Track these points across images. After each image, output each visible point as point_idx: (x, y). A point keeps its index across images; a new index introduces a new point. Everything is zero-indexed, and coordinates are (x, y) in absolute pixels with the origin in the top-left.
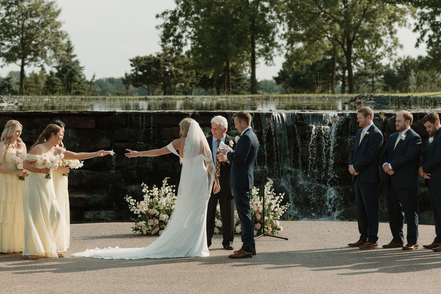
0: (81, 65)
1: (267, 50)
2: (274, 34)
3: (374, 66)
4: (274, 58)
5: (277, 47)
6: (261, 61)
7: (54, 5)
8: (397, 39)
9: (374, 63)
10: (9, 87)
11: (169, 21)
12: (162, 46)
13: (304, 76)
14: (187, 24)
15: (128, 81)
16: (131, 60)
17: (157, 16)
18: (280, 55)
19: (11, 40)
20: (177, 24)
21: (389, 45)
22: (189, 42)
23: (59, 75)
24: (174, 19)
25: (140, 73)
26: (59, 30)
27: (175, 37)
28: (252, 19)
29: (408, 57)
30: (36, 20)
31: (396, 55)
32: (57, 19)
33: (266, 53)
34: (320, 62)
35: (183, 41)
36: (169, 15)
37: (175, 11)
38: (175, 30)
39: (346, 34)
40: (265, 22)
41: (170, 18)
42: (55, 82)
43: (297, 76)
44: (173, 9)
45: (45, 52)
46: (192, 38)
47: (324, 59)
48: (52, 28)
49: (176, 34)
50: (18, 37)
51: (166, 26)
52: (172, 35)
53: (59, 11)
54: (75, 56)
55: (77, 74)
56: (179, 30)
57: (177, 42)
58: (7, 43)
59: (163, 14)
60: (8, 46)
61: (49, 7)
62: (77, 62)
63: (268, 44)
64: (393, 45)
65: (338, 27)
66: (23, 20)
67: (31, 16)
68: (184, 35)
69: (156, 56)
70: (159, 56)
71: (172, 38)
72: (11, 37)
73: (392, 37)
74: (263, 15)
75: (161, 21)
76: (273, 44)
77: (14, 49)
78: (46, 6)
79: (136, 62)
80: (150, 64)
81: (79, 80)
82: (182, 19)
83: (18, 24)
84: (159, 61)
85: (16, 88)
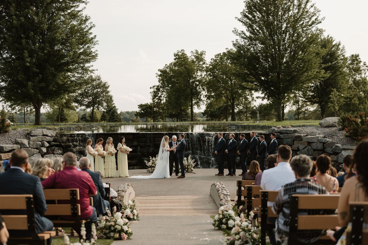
0: (117, 108)
1: (198, 102)
2: (201, 95)
3: (247, 108)
4: (201, 106)
5: (202, 101)
6: (195, 107)
7: (106, 83)
8: (253, 97)
9: (247, 106)
10: (85, 118)
11: (156, 90)
12: (153, 100)
13: (215, 112)
14: (164, 91)
15: (137, 114)
16: (138, 106)
17: (151, 88)
18: (203, 105)
19: (88, 99)
20: (159, 91)
21: (250, 100)
22: (164, 99)
23: (107, 112)
24: (158, 89)
25: (142, 112)
26: (109, 94)
27: (159, 97)
28: (191, 90)
29: (262, 104)
30: (99, 90)
31: (253, 104)
32: (108, 90)
33: (197, 103)
34: (222, 107)
35: (162, 98)
36: (156, 87)
37: (159, 86)
38: (158, 94)
39: (232, 95)
40: (197, 90)
41: (156, 88)
42: (105, 116)
43: (212, 112)
44: (158, 85)
45: (103, 103)
46: (166, 97)
47: (223, 105)
48: (106, 93)
49: (159, 95)
50: (91, 97)
51: (154, 92)
52: (157, 96)
53: (109, 86)
54: (114, 104)
55: (116, 112)
56: (160, 94)
57: (159, 99)
58: (86, 100)
59: (153, 87)
60: (87, 101)
61: (104, 85)
62: (115, 107)
63: (198, 100)
64: (252, 100)
65: (228, 92)
66: (94, 90)
67: (97, 88)
68: (162, 96)
69: (150, 104)
70: (151, 104)
71: (157, 98)
72: (88, 98)
73: (251, 97)
74: (196, 88)
75: (152, 90)
76: (200, 100)
77: (89, 102)
78: (103, 84)
79: (141, 106)
80: (147, 108)
81: (116, 115)
82: (161, 89)
83: (91, 92)
84: (151, 106)
85: (88, 118)
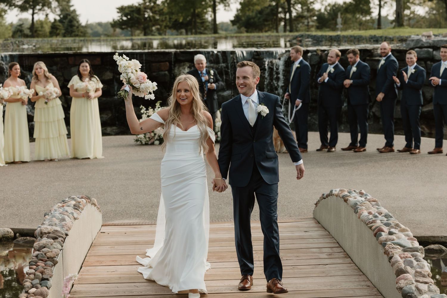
0: (78, 13)
3: (309, 10)
4: (231, 5)
6: (220, 7)
9: (309, 7)
10: (21, 31)
13: (254, 18)
15: (115, 25)
16: (117, 9)
18: (235, 2)
23: (61, 21)
25: (125, 18)
29: (335, 3)
34: (267, 8)
42: (58, 27)
43: (249, 19)
45: (50, 3)
47: (270, 5)
54: (72, 6)
62: (74, 11)
69: (137, 5)
70: (139, 5)
79: (122, 10)
80: (133, 11)
81: (77, 25)
84: (140, 9)
85: (27, 32)
